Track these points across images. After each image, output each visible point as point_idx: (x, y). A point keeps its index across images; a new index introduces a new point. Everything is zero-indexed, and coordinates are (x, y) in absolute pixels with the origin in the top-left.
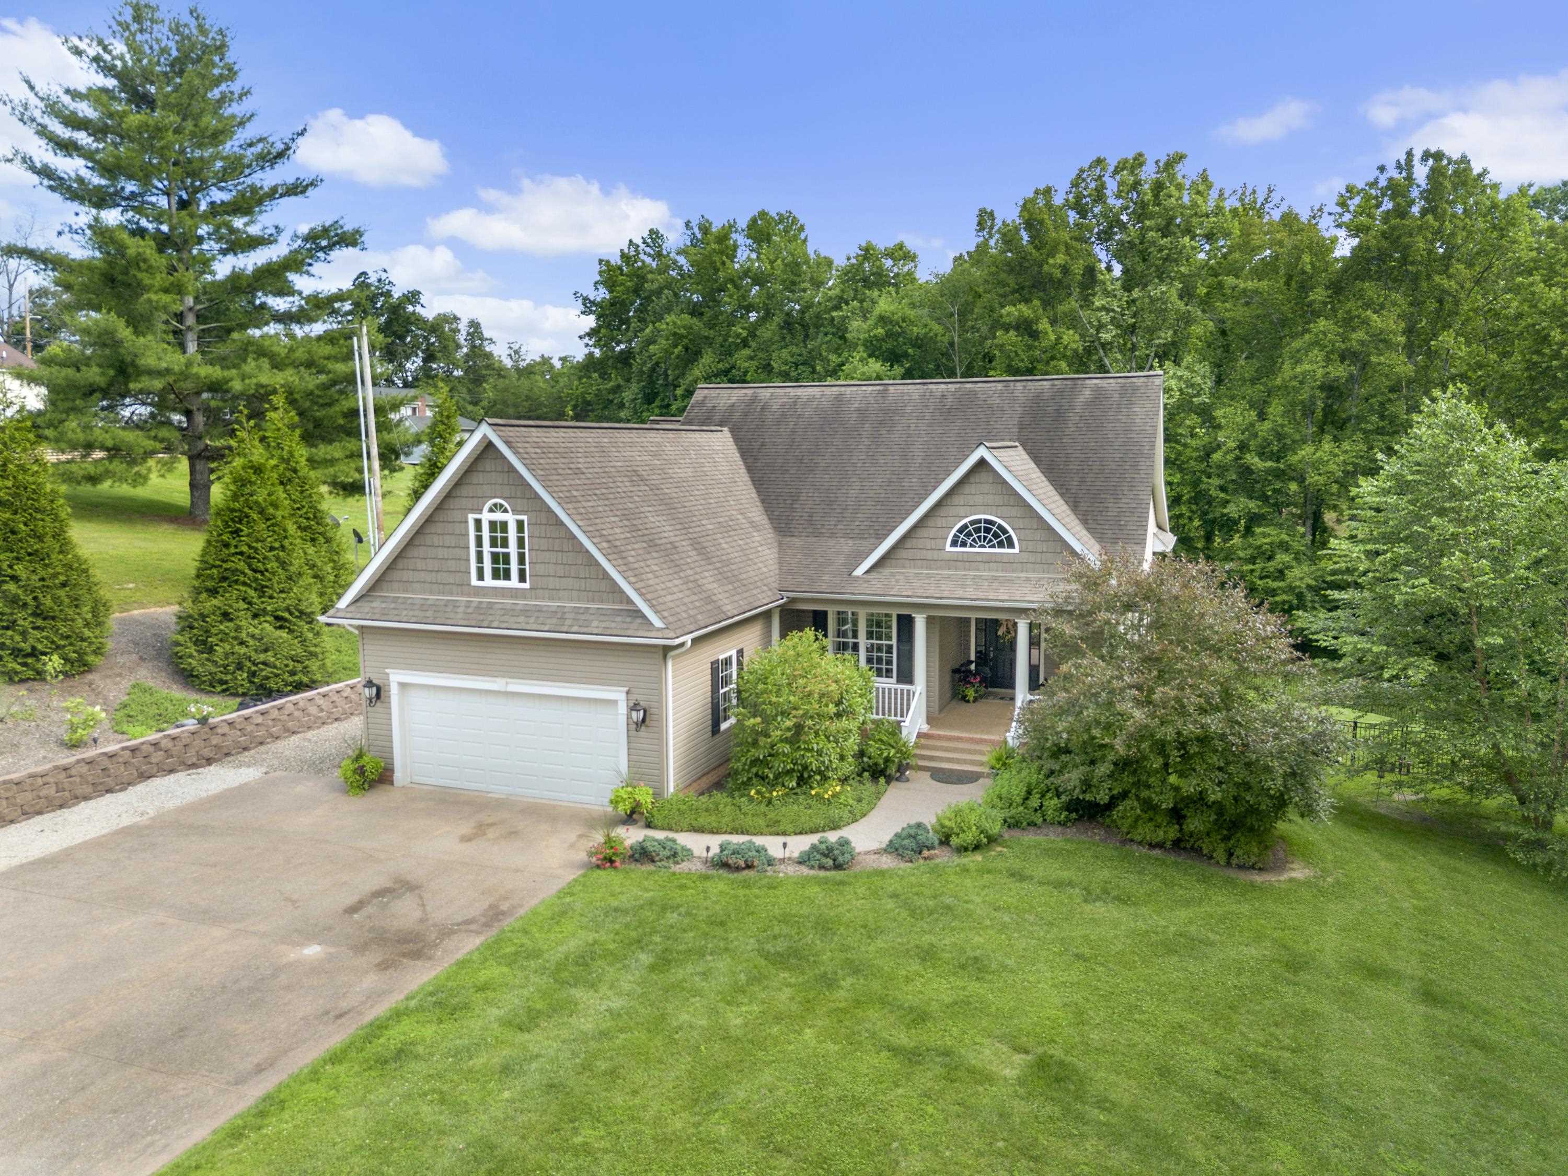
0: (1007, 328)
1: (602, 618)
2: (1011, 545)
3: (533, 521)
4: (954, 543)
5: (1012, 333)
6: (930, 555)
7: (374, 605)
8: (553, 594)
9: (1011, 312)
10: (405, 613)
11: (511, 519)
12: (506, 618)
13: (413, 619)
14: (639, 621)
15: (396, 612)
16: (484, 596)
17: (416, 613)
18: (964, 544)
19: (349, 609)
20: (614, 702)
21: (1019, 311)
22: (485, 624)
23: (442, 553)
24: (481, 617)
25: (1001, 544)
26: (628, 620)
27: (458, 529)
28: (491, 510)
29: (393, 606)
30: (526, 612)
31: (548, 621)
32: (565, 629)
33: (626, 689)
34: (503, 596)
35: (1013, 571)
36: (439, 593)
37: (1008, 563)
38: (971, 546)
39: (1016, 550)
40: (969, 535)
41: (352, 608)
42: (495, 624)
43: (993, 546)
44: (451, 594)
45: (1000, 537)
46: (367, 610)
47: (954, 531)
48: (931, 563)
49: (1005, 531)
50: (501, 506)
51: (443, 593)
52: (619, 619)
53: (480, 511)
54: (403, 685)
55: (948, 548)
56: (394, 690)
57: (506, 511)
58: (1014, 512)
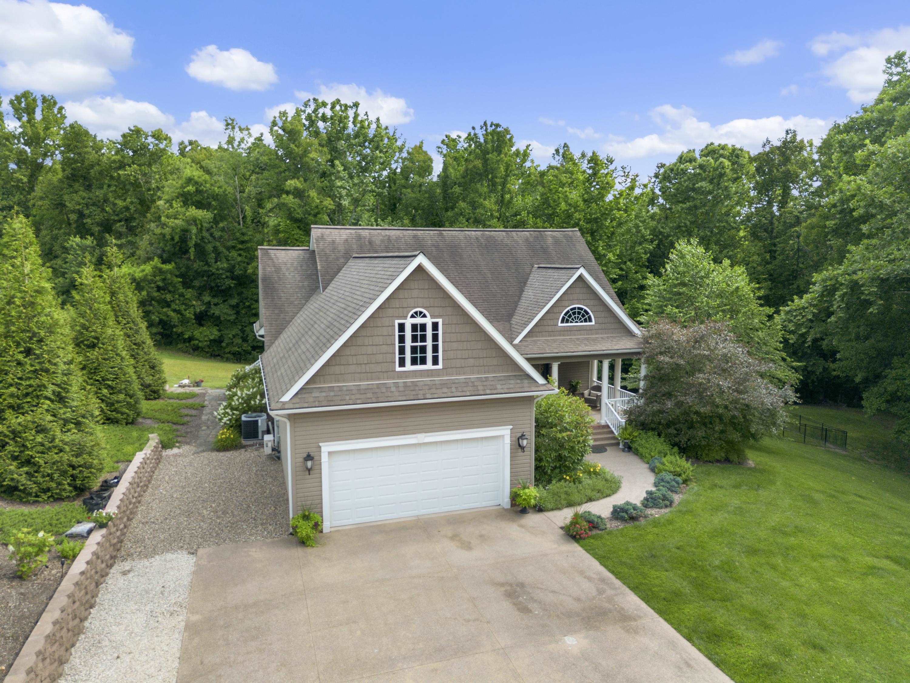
0: (288, 193)
1: (501, 382)
2: (590, 320)
3: (447, 322)
4: (562, 322)
5: (291, 197)
6: (550, 329)
7: (314, 395)
8: (460, 370)
9: (291, 183)
10: (347, 398)
11: (428, 321)
12: (433, 391)
13: (358, 401)
14: (526, 381)
15: (339, 398)
16: (406, 377)
17: (358, 396)
18: (567, 321)
19: (294, 401)
20: (503, 436)
21: (295, 183)
22: (420, 396)
23: (370, 350)
24: (414, 393)
25: (585, 321)
26: (519, 381)
27: (385, 331)
28: (412, 316)
29: (332, 394)
30: (444, 384)
31: (465, 389)
32: (482, 393)
33: (511, 427)
34: (421, 376)
35: (592, 334)
36: (367, 380)
37: (590, 330)
38: (571, 322)
39: (593, 323)
40: (570, 316)
41: (296, 400)
42: (428, 396)
43: (582, 322)
44: (379, 379)
45: (585, 317)
46: (311, 400)
47: (562, 315)
48: (551, 333)
49: (587, 313)
50: (421, 313)
51: (372, 379)
52: (512, 382)
53: (405, 318)
54: (330, 453)
55: (560, 324)
56: (324, 458)
57: (425, 316)
58: (592, 302)
